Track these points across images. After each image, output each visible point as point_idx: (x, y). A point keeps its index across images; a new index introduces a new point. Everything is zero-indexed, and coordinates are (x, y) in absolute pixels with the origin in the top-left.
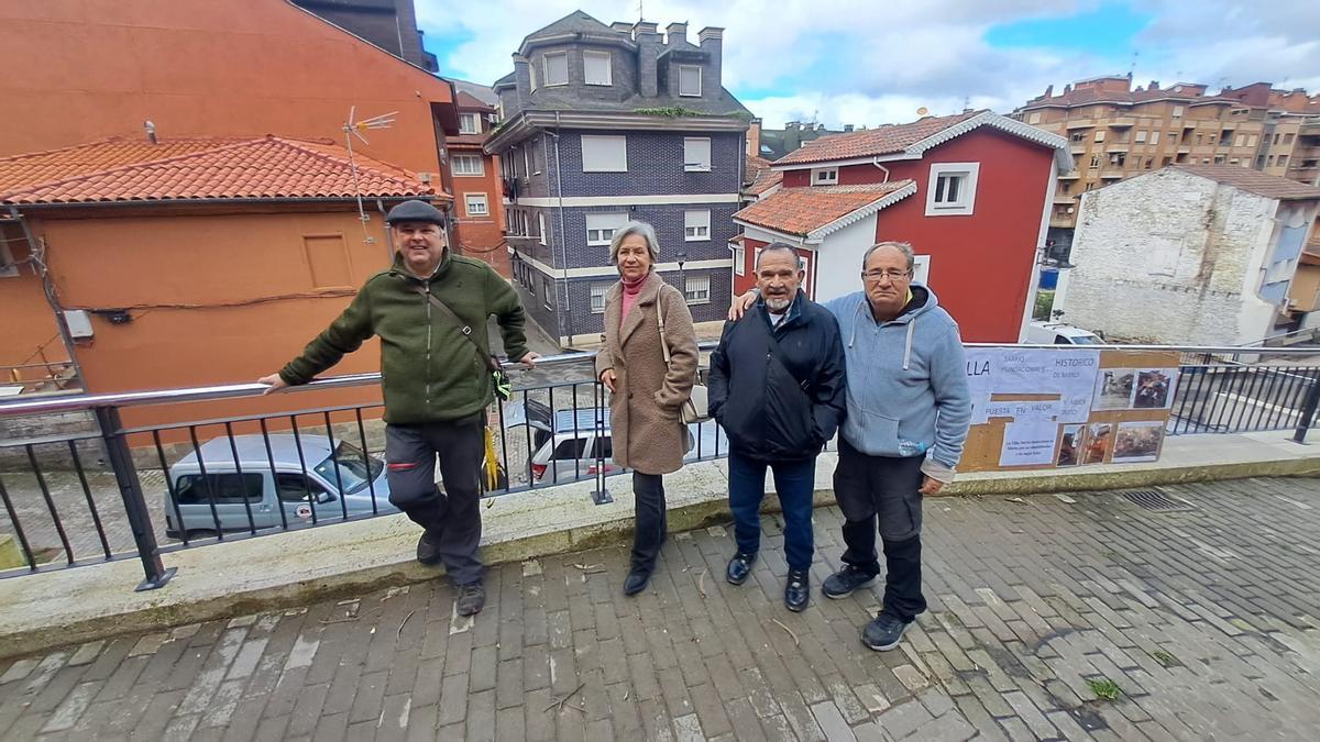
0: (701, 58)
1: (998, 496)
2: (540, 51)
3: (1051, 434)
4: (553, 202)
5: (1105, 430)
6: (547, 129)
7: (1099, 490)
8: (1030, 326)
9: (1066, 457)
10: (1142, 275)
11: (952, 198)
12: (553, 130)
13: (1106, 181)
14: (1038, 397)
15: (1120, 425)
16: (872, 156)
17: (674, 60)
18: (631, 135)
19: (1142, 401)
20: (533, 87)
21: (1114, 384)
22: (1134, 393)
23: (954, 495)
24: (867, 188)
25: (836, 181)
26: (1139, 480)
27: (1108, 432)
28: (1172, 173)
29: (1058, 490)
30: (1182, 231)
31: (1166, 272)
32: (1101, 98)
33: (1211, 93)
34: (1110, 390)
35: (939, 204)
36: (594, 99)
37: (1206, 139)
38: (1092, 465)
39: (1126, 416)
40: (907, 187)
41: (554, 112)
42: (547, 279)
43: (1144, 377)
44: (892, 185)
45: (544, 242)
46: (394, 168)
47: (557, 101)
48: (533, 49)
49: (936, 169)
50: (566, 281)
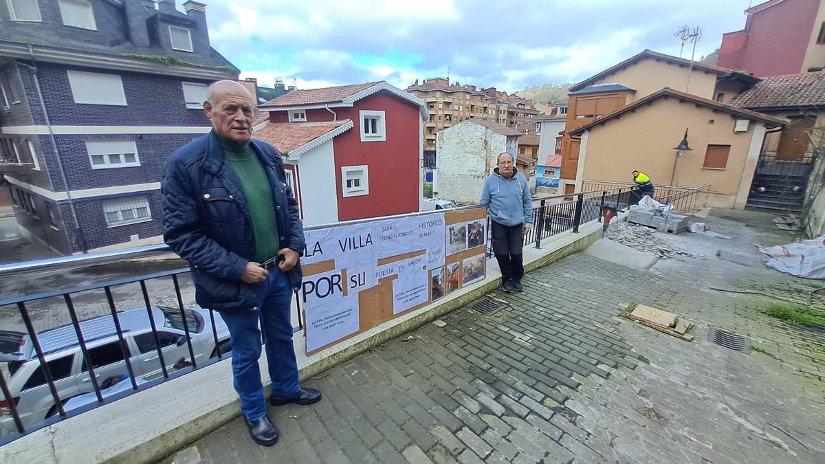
0: (188, 23)
1: (397, 340)
3: (424, 280)
4: (42, 130)
5: (455, 267)
6: (19, 60)
7: (459, 309)
8: (424, 202)
9: (437, 293)
10: (466, 172)
11: (374, 131)
12: (27, 62)
13: (445, 128)
14: (412, 255)
15: (464, 261)
16: (324, 103)
17: (162, 20)
18: (126, 75)
19: (473, 243)
21: (456, 235)
22: (467, 238)
23: (362, 353)
24: (325, 124)
25: (305, 119)
26: (478, 294)
27: (458, 268)
28: (469, 123)
29: (435, 318)
30: (477, 150)
31: (474, 169)
32: (438, 88)
33: (478, 90)
34: (455, 239)
35: (367, 135)
36: (78, 40)
37: (479, 111)
38: (453, 293)
39: (467, 255)
40: (347, 124)
41: (25, 45)
42: (48, 204)
43: (471, 227)
44: (339, 122)
45: (38, 168)
47: (28, 35)
49: (363, 114)
50: (70, 202)
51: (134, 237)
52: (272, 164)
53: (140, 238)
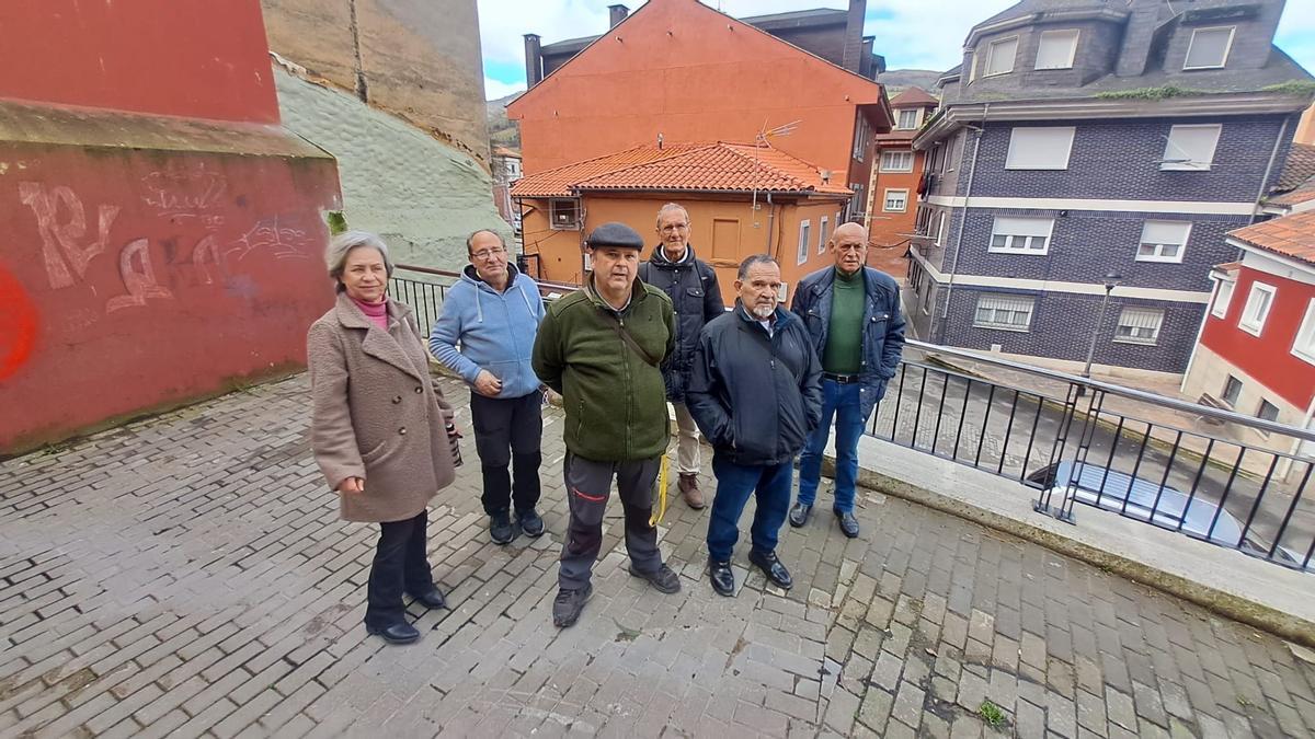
0: (1239, 13)
2: (987, 39)
4: (959, 201)
6: (970, 123)
12: (978, 124)
17: (1186, 24)
18: (1083, 125)
20: (972, 78)
36: (1042, 86)
41: (984, 105)
42: (932, 284)
45: (939, 244)
46: (810, 166)
47: (991, 91)
48: (982, 38)
50: (950, 286)
51: (996, 348)
52: (874, 294)
53: (1002, 351)
